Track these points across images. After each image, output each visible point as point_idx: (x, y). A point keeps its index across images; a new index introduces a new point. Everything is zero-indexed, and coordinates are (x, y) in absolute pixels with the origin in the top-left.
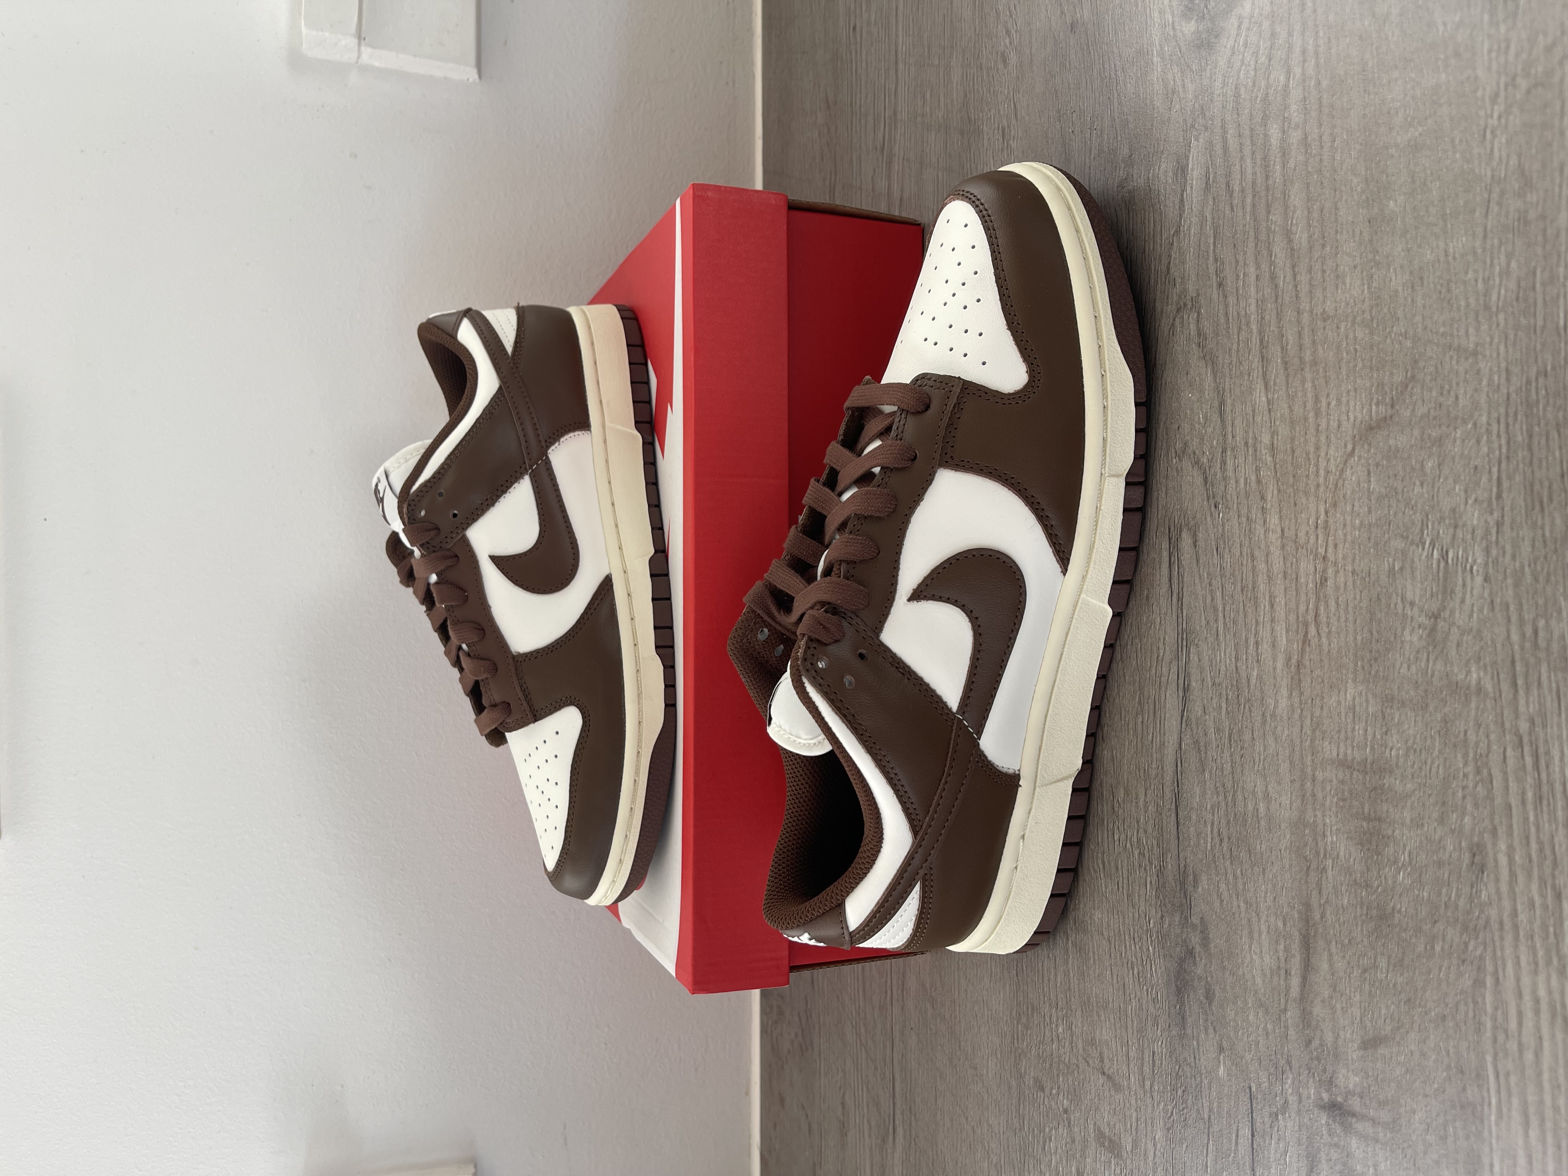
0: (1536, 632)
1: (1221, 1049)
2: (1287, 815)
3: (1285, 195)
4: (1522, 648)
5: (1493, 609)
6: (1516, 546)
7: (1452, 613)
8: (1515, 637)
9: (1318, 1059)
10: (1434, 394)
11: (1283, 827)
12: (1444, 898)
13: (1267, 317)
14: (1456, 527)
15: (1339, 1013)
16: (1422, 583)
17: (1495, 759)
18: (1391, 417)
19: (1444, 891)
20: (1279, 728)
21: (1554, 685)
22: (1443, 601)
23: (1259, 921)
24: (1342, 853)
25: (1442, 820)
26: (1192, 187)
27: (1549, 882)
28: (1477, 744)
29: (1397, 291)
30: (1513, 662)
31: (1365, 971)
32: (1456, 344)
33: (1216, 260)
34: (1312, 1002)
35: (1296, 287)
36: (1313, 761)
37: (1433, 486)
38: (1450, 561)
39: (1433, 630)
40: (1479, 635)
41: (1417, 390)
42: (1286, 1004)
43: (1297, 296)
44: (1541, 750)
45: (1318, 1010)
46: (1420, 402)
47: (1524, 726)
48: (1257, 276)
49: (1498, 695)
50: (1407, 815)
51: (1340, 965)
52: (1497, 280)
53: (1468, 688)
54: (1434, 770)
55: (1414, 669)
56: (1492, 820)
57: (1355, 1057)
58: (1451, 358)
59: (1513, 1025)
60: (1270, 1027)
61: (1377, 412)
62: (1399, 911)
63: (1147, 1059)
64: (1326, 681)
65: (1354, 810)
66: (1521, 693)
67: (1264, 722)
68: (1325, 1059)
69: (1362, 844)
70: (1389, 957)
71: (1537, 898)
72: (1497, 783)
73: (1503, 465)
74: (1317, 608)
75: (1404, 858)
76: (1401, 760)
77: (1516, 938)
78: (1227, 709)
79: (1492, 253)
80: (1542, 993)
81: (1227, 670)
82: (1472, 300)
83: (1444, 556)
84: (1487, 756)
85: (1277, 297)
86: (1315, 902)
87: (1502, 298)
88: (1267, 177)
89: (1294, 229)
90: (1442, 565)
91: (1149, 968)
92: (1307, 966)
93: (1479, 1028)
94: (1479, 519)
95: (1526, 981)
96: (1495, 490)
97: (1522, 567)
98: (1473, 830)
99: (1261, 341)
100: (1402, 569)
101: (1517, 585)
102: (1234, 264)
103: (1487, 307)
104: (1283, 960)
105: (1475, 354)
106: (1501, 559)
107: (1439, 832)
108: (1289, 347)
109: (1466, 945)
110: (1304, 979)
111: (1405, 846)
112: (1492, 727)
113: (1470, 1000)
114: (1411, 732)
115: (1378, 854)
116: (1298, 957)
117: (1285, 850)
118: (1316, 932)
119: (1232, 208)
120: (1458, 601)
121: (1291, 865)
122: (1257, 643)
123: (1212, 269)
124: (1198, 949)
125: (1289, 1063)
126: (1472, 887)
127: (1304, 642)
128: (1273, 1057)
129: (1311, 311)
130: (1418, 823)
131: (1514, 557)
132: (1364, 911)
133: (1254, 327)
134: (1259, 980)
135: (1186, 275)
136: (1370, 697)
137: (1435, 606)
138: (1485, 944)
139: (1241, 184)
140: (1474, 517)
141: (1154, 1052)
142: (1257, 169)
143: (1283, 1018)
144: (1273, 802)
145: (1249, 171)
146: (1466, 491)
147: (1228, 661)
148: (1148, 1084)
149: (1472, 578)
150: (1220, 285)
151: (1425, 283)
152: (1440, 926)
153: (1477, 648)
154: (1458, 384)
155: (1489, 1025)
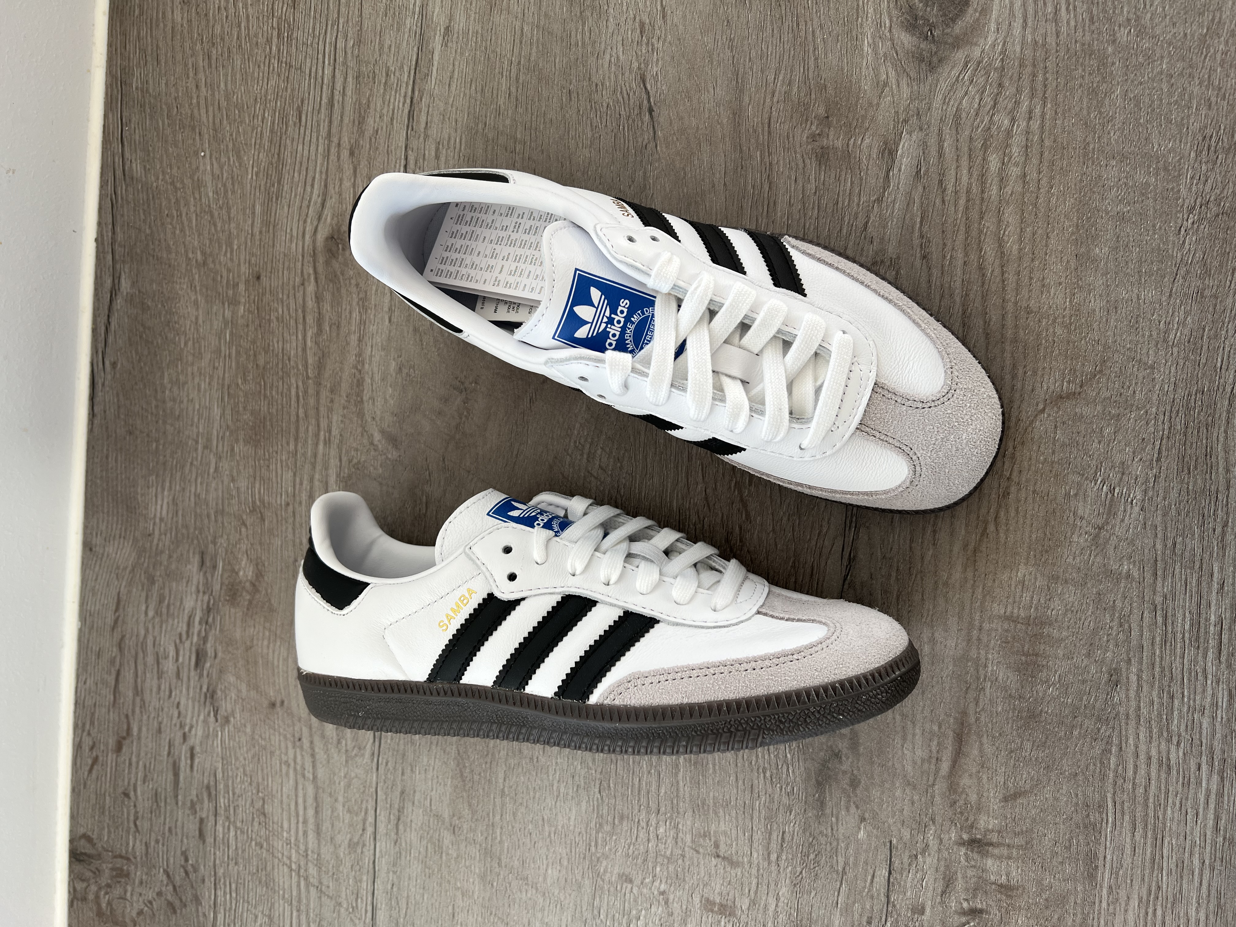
0: (1175, 544)
1: (863, 819)
2: (951, 653)
3: (999, 211)
4: (1163, 554)
5: (1145, 528)
6: (1166, 492)
7: (1113, 527)
8: (1159, 546)
9: (961, 813)
10: (1117, 386)
11: (946, 661)
12: (1084, 702)
13: (972, 296)
14: (1123, 474)
15: (985, 780)
16: (1092, 506)
17: (1135, 617)
18: (1079, 394)
19: (1085, 698)
20: (951, 593)
21: (1183, 577)
22: (1107, 519)
23: (914, 726)
24: (1001, 678)
25: (1088, 655)
26: (900, 170)
27: (1166, 689)
28: (1122, 609)
29: (1095, 310)
30: (1156, 561)
31: (1012, 752)
32: (1138, 358)
33: (922, 237)
34: (960, 777)
35: (1003, 281)
36: (981, 617)
37: (1108, 445)
38: (1116, 495)
39: (1097, 536)
40: (1132, 543)
41: (1104, 380)
42: (935, 780)
43: (1003, 289)
44: (1169, 614)
45: (965, 781)
46: (1104, 389)
47: (1159, 599)
48: (965, 262)
49: (1142, 579)
50: (1060, 652)
51: (989, 749)
52: (1176, 325)
53: (1120, 574)
54: (1086, 624)
55: (1078, 560)
56: (1128, 654)
57: (996, 808)
58: (1133, 366)
59: (1130, 773)
60: (916, 798)
61: (1068, 388)
62: (1047, 712)
63: (775, 838)
64: (1000, 563)
65: (1016, 649)
66: (1159, 579)
67: (936, 589)
68: (968, 813)
69: (1020, 672)
70: (1034, 742)
71: (1156, 699)
72: (1135, 633)
73: (1164, 441)
74: (997, 513)
75: (1055, 678)
76: (1060, 618)
77: (1138, 723)
78: (896, 577)
79: (1174, 307)
80: (1154, 753)
81: (899, 548)
82: (1154, 333)
83: (1112, 490)
84: (1129, 616)
85: (983, 283)
86: (971, 711)
87: (1177, 338)
88: (983, 192)
89: (1006, 238)
90: (1109, 496)
91: (785, 770)
92: (958, 753)
93: (1103, 777)
94: (1141, 472)
95: (1143, 747)
96: (1156, 455)
97: (1170, 505)
98: (1113, 660)
99: (964, 313)
100: (1076, 495)
101: (1164, 515)
102: (941, 246)
103: (1165, 341)
104: (934, 751)
105: (1152, 367)
106: (1155, 498)
107: (1085, 662)
108: (992, 323)
109: (1099, 729)
110: (955, 763)
111: (1056, 672)
112: (1135, 599)
113: (1098, 762)
114: (1070, 599)
115: (1032, 677)
116: (950, 748)
117: (947, 677)
118: (970, 730)
119: (943, 201)
120: (1119, 520)
121: (951, 688)
122: (934, 531)
123: (916, 242)
124: (845, 751)
125: (933, 820)
126: (1108, 695)
127: (982, 535)
128: (917, 818)
129: (1016, 303)
130: (1069, 657)
131: (1165, 499)
132: (1016, 714)
133: (958, 300)
134: (909, 768)
135: (887, 238)
136: (1038, 575)
137: (1100, 522)
138: (1113, 728)
139: (955, 186)
140: (1138, 469)
141: (784, 833)
142: (973, 180)
143: (930, 790)
144: (939, 644)
145: (965, 179)
146: (1134, 453)
147: (902, 542)
148: (774, 857)
149: (1132, 507)
150: (924, 257)
151: (1119, 312)
152: (1079, 719)
153: (1129, 550)
154: (1136, 383)
155: (1111, 775)
